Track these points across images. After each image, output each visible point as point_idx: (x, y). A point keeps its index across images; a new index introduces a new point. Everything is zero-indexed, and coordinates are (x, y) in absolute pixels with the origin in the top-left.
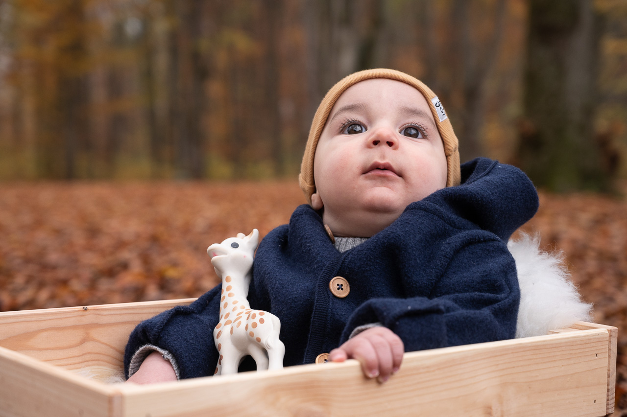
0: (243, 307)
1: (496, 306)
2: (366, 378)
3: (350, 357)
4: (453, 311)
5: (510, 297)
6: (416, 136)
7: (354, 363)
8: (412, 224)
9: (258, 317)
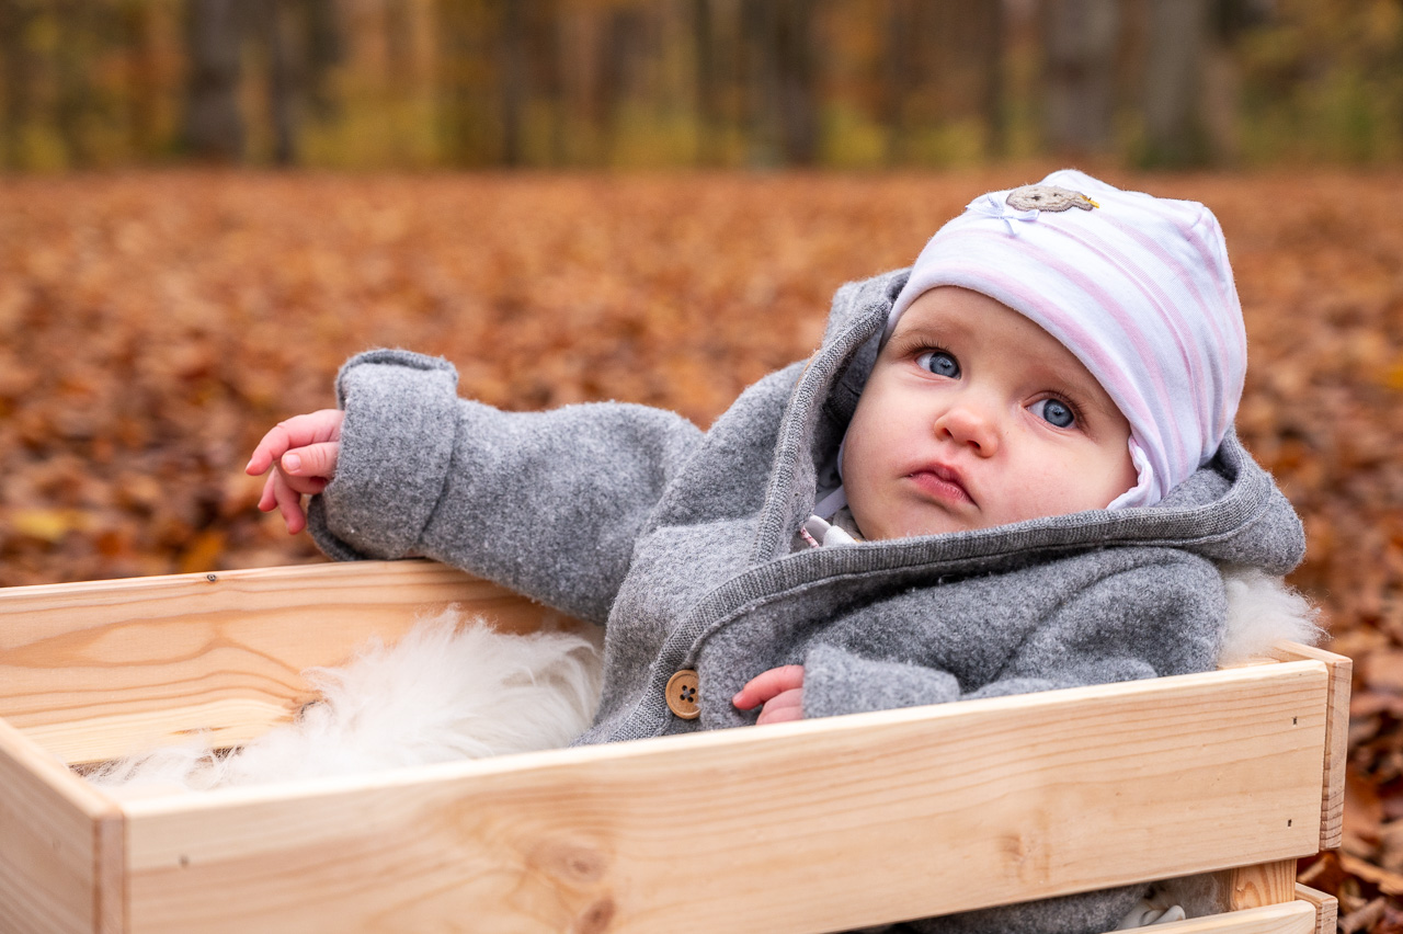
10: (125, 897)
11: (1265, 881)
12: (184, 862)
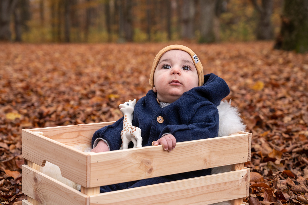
0: (130, 125)
1: (210, 127)
2: (164, 150)
3: (160, 144)
4: (195, 129)
5: (215, 124)
6: (187, 69)
7: (160, 146)
8: (184, 100)
9: (134, 129)
10: (90, 167)
11: (240, 166)
12: (98, 162)
